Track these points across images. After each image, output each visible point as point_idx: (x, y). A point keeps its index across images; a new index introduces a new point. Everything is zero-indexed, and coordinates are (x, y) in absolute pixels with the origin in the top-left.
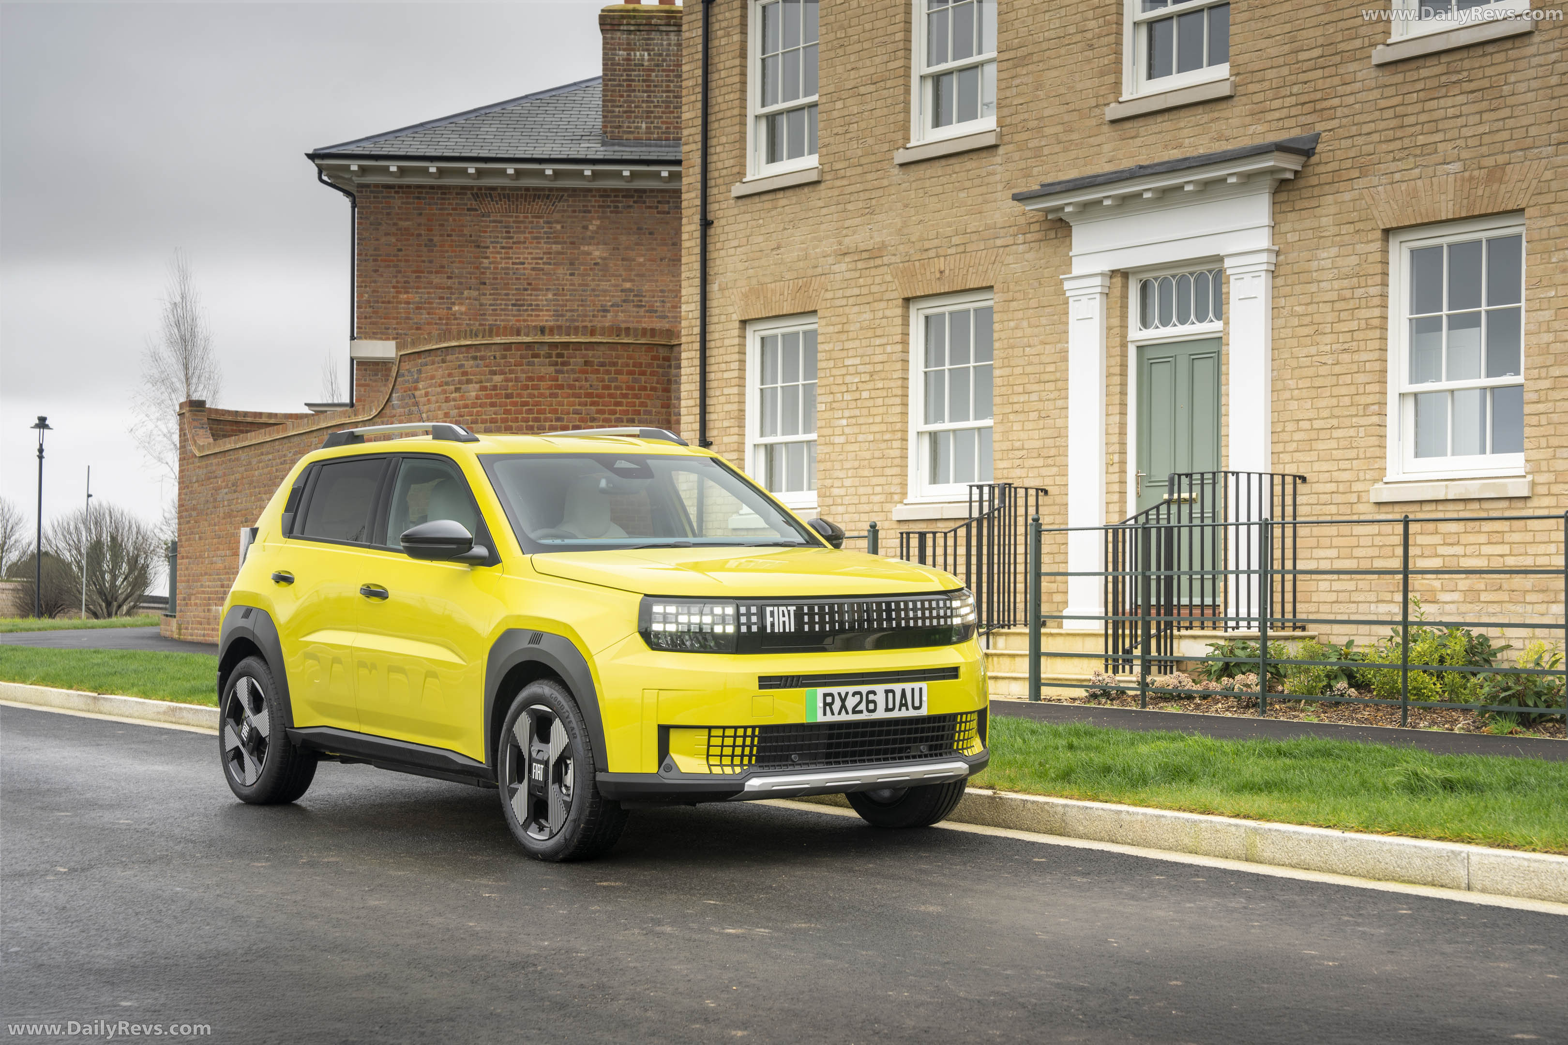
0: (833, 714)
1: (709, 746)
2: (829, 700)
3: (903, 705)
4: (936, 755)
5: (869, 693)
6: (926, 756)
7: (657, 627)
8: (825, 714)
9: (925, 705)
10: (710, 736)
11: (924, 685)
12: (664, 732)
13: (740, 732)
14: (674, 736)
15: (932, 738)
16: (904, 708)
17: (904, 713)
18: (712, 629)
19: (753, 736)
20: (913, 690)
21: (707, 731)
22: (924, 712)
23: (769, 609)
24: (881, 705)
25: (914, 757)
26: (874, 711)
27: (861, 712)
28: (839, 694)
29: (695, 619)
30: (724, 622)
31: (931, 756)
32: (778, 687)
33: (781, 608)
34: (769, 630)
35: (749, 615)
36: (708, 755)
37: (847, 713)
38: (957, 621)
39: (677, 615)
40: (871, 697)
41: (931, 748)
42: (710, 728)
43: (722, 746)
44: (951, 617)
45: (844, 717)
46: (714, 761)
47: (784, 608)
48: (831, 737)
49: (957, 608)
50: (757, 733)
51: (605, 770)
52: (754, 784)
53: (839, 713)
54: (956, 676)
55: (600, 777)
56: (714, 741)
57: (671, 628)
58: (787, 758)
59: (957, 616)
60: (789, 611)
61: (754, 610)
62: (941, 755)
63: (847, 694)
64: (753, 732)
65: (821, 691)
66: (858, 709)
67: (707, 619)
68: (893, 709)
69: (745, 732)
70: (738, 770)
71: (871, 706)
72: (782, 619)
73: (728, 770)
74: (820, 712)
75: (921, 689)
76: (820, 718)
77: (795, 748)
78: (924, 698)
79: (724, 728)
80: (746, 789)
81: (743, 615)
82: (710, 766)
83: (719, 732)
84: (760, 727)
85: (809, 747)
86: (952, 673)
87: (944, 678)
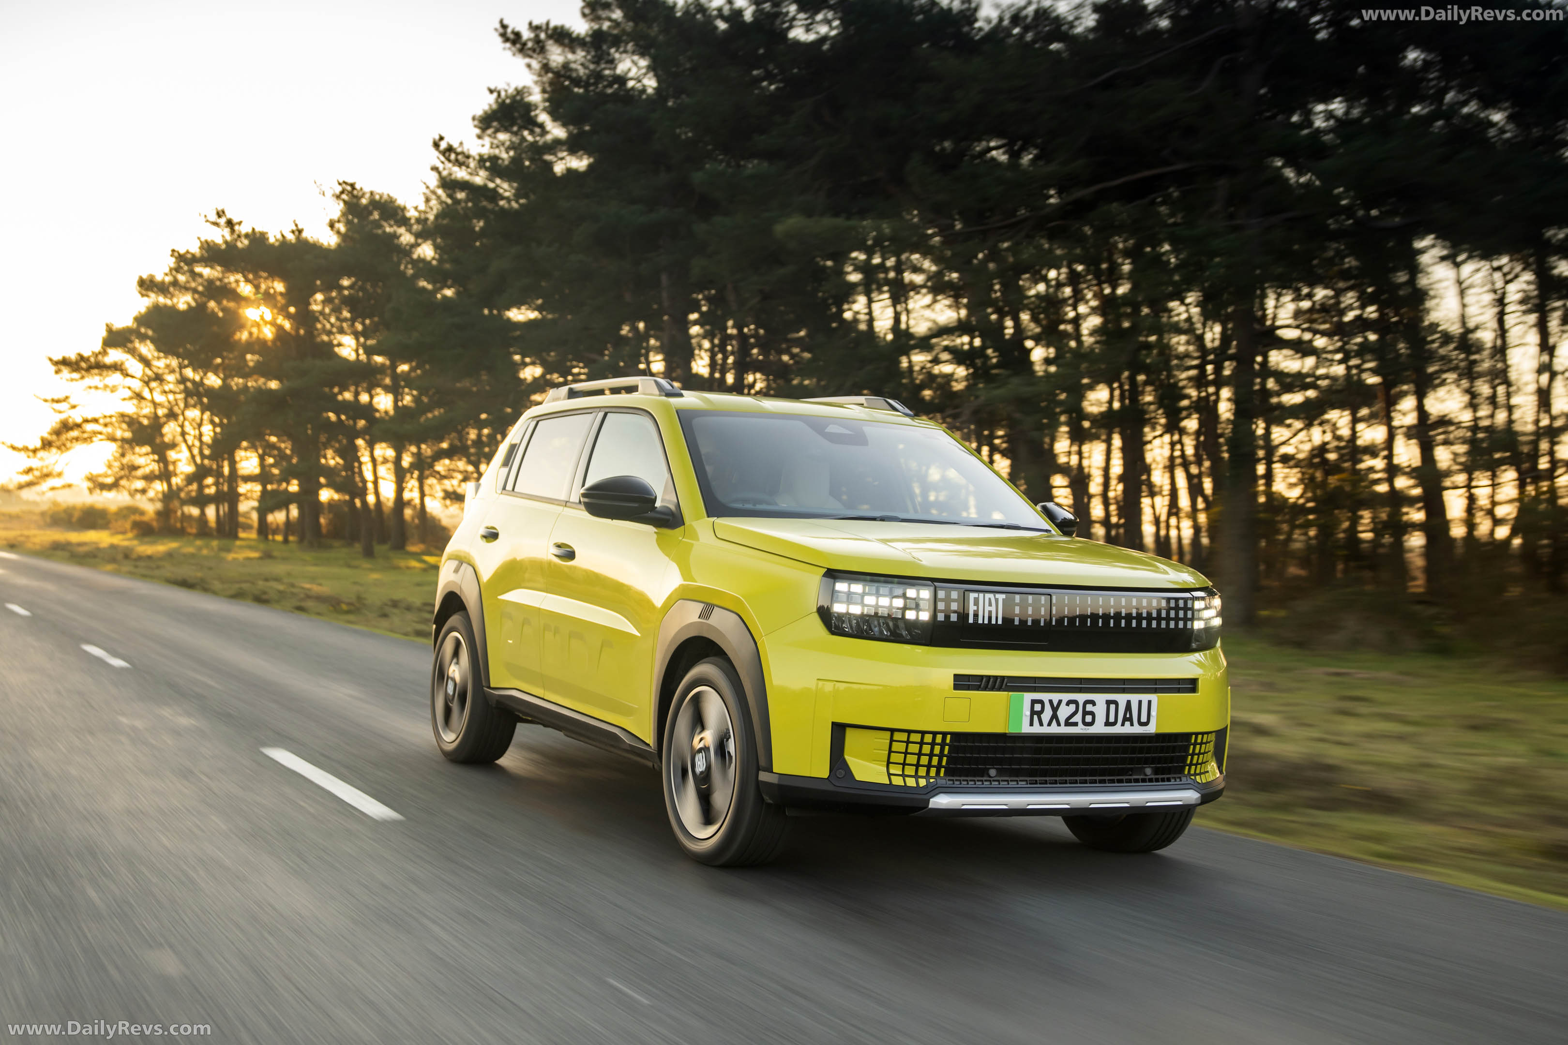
0: (1041, 724)
1: (890, 752)
2: (1038, 707)
3: (1128, 719)
4: (1163, 780)
5: (1087, 702)
6: (1151, 780)
7: (839, 608)
8: (1031, 724)
10: (892, 740)
12: (839, 730)
13: (928, 738)
14: (851, 736)
15: (1159, 760)
16: (1127, 723)
17: (1127, 729)
18: (903, 614)
19: (943, 744)
20: (1140, 702)
21: (888, 734)
22: (1151, 729)
23: (972, 596)
25: (1137, 781)
26: (1091, 724)
27: (1076, 724)
28: (1051, 702)
29: (884, 601)
30: (917, 608)
31: (1157, 780)
32: (978, 688)
33: (988, 596)
34: (971, 621)
35: (948, 600)
36: (889, 763)
37: (1059, 724)
38: (1198, 625)
39: (864, 594)
40: (1089, 707)
41: (1156, 771)
42: (892, 731)
43: (906, 753)
44: (1192, 619)
45: (1054, 729)
46: (896, 770)
47: (991, 596)
48: (1037, 751)
49: (1199, 610)
50: (948, 741)
51: (769, 769)
52: (942, 801)
53: (1049, 724)
54: (1194, 690)
55: (764, 776)
56: (896, 746)
57: (856, 610)
58: (983, 773)
59: (1199, 619)
60: (997, 600)
61: (954, 595)
62: (1169, 780)
63: (1060, 702)
64: (944, 739)
65: (1029, 696)
66: (1071, 721)
67: (899, 603)
68: (1114, 724)
69: (934, 739)
70: (923, 782)
71: (1089, 719)
72: (987, 608)
73: (911, 782)
74: (1026, 720)
75: (1150, 702)
76: (1026, 729)
77: (994, 762)
78: (1154, 713)
79: (909, 732)
80: (930, 806)
81: (942, 600)
82: (889, 775)
83: (903, 737)
84: (953, 734)
85: (1010, 761)
87: (1179, 691)
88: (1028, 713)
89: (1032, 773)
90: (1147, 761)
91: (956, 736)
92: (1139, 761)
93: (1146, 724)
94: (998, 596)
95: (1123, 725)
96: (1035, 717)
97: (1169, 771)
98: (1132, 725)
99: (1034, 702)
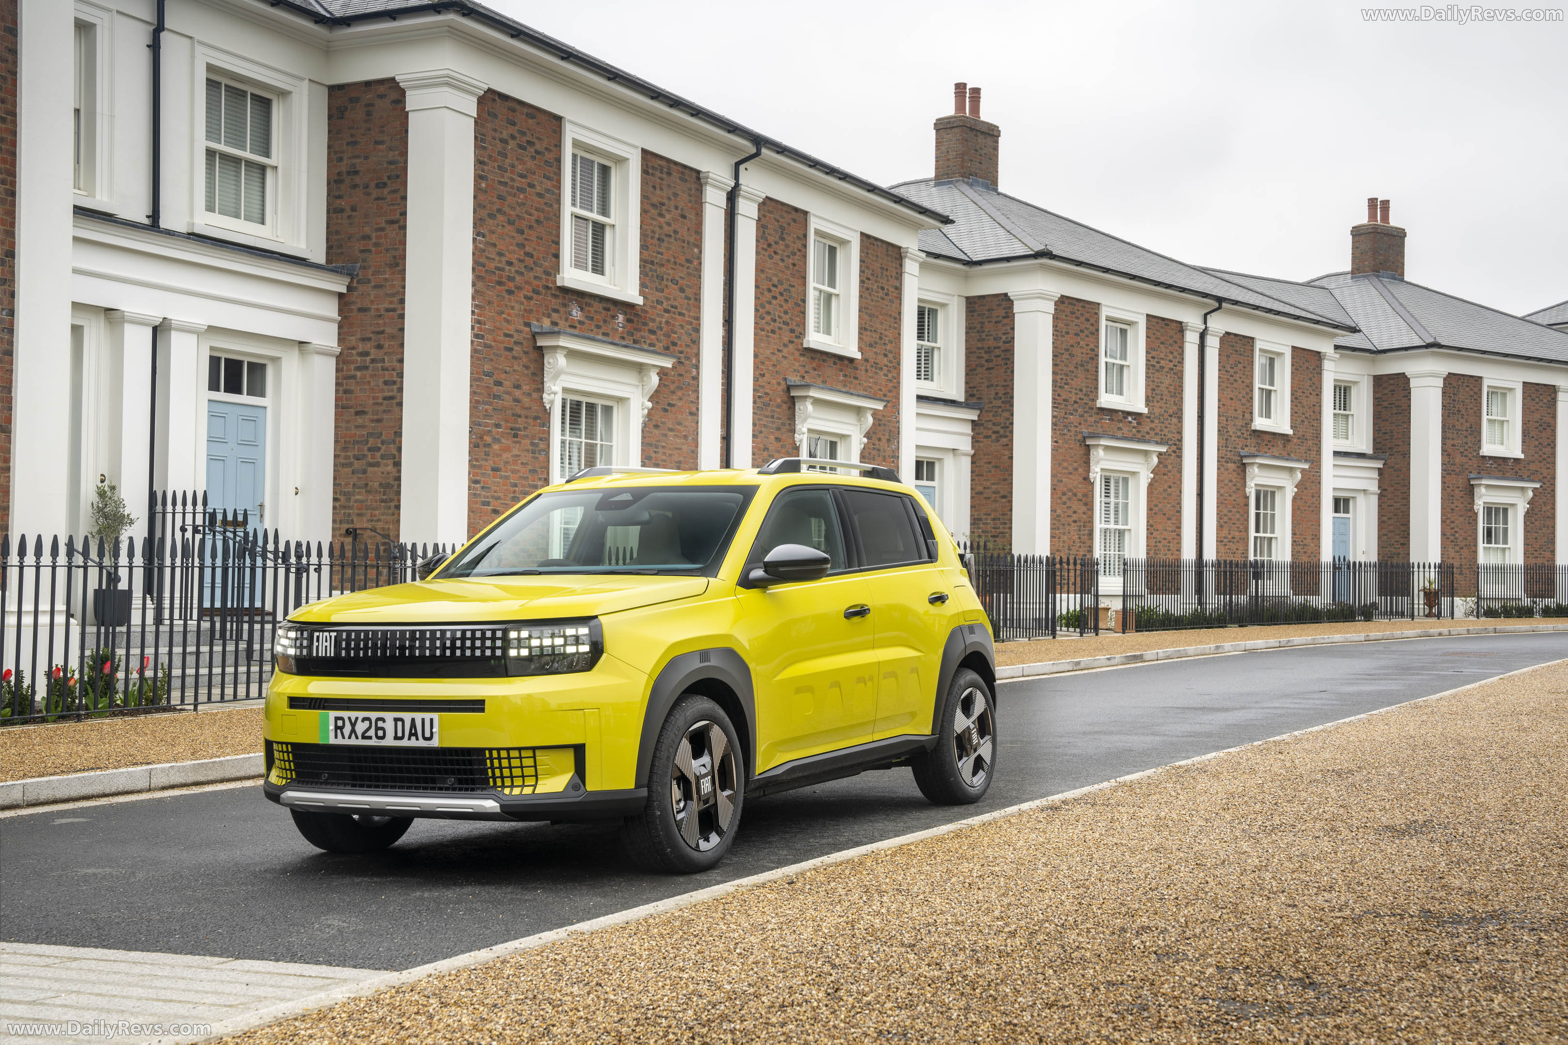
0: (343, 737)
4: (466, 790)
8: (336, 737)
9: (436, 737)
11: (435, 716)
16: (413, 738)
20: (423, 720)
22: (435, 743)
23: (316, 634)
24: (390, 733)
26: (383, 738)
27: (370, 738)
28: (349, 718)
31: (460, 789)
33: (326, 634)
34: (315, 655)
37: (357, 738)
40: (380, 724)
45: (353, 742)
53: (350, 737)
60: (331, 637)
63: (357, 719)
65: (333, 714)
66: (367, 735)
68: (402, 738)
72: (325, 644)
74: (332, 734)
75: (432, 720)
76: (332, 741)
84: (291, 744)
86: (476, 705)
88: (332, 727)
89: (354, 778)
90: (453, 772)
91: (294, 745)
92: (446, 772)
93: (430, 738)
94: (332, 634)
95: (409, 739)
96: (339, 731)
97: (473, 782)
98: (417, 739)
99: (337, 719)
